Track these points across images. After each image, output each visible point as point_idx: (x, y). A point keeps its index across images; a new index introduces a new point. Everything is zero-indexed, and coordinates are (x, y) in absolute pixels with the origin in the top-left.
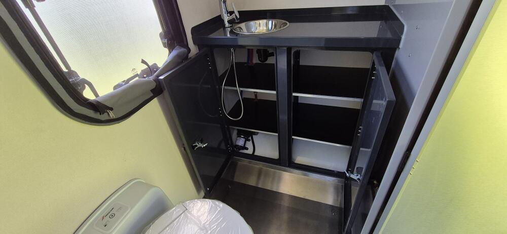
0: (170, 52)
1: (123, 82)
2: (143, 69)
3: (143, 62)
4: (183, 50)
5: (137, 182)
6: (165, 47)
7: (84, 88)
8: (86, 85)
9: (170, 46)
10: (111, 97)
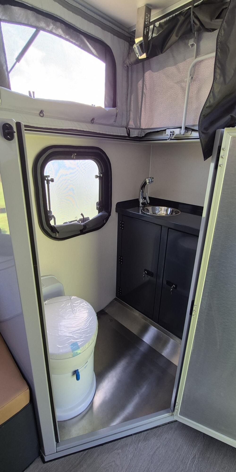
0: (99, 213)
1: (69, 222)
2: (81, 218)
3: (82, 215)
4: (106, 213)
5: (53, 277)
6: (97, 209)
7: (52, 219)
8: (53, 218)
9: (100, 210)
10: (61, 227)
